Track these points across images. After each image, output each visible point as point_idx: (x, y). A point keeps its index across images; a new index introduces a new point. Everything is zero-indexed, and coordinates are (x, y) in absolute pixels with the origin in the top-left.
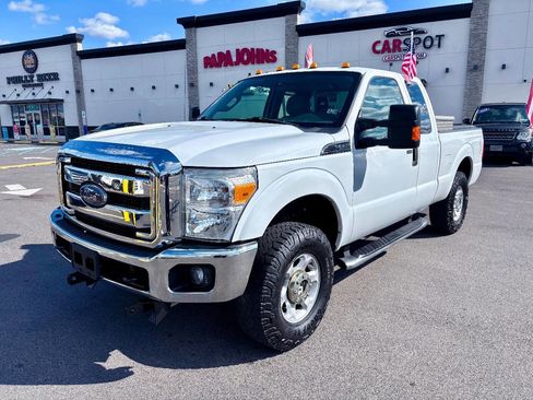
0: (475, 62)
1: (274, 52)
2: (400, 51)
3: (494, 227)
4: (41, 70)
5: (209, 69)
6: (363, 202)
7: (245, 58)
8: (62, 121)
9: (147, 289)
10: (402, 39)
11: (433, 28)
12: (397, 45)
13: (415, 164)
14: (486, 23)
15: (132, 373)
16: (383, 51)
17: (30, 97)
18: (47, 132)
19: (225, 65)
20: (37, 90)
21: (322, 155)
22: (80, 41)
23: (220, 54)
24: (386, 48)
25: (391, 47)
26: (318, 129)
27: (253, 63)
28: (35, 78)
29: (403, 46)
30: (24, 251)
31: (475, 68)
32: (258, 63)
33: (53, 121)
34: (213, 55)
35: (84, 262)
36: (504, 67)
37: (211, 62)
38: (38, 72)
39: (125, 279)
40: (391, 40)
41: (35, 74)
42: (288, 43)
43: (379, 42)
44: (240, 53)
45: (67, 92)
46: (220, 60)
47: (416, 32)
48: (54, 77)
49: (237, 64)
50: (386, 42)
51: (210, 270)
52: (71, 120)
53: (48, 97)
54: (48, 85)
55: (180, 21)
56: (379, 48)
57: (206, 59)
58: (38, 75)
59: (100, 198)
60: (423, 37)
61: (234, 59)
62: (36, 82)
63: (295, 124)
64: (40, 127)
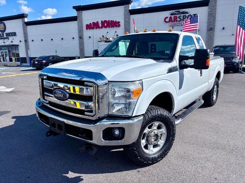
0: (211, 26)
1: (119, 22)
2: (177, 21)
3: (230, 102)
4: (7, 31)
5: (88, 30)
6: (183, 94)
7: (106, 25)
8: (18, 55)
9: (92, 139)
10: (178, 16)
11: (192, 11)
12: (175, 19)
13: (201, 75)
14: (216, 8)
15: (82, 179)
16: (169, 22)
17: (3, 44)
18: (11, 60)
19: (96, 28)
20: (6, 40)
21: (167, 73)
22: (26, 17)
23: (94, 23)
24: (171, 20)
25: (173, 19)
26: (162, 61)
27: (109, 27)
28: (5, 35)
29: (178, 19)
30: (14, 120)
31: (211, 29)
32: (111, 27)
33: (14, 55)
34: (90, 24)
35: (57, 127)
36: (224, 28)
37: (89, 27)
38: (6, 32)
39: (80, 135)
40: (173, 16)
41: (4, 33)
42: (125, 18)
43: (167, 17)
44: (103, 23)
45: (20, 41)
46: (93, 26)
47: (183, 13)
48: (14, 34)
49: (102, 27)
50: (171, 18)
51: (122, 130)
52: (22, 54)
53: (11, 44)
54: (11, 38)
55: (74, 7)
56: (167, 20)
57: (87, 25)
58: (6, 34)
59: (65, 96)
60: (187, 15)
61: (100, 25)
62: (5, 37)
63: (151, 58)
64: (8, 58)
